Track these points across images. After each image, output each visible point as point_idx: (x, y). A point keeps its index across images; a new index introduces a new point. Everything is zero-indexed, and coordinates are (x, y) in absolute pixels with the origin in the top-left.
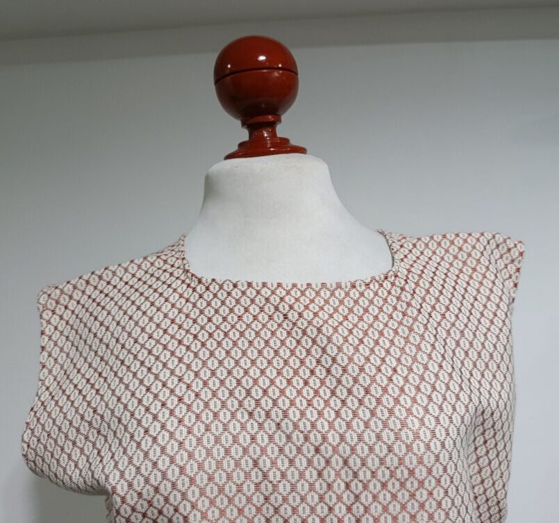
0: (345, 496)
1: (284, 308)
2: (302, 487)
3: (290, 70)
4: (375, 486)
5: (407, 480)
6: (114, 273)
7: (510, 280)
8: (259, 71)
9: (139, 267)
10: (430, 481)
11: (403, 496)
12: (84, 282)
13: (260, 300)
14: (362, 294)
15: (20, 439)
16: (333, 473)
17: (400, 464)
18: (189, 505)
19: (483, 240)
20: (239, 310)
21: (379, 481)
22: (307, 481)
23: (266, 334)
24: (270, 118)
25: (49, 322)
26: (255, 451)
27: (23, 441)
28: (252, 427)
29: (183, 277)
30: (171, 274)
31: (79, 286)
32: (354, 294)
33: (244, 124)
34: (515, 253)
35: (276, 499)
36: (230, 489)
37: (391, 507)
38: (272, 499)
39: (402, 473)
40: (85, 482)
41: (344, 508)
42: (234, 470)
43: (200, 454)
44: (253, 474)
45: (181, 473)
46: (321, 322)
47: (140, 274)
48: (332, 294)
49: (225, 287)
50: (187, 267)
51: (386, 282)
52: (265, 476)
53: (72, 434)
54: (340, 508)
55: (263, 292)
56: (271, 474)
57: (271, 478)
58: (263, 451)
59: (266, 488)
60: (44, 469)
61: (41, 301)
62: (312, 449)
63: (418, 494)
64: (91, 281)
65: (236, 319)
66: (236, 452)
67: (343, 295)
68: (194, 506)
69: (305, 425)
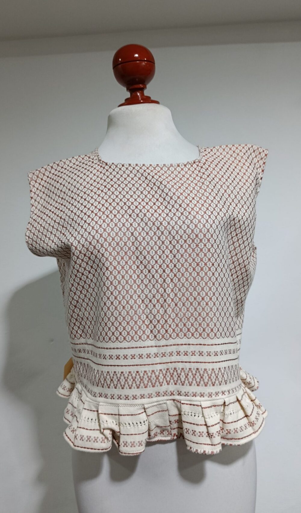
0: (169, 247)
1: (146, 174)
2: (152, 243)
3: (151, 61)
4: (181, 242)
5: (195, 239)
6: (65, 163)
7: (260, 168)
8: (134, 62)
9: (77, 160)
10: (205, 240)
11: (193, 246)
12: (50, 168)
13: (135, 172)
14: (182, 169)
15: (25, 235)
16: (164, 237)
17: (192, 232)
18: (104, 249)
19: (246, 148)
20: (125, 176)
21: (183, 239)
22: (154, 241)
23: (137, 185)
24: (141, 86)
25: (34, 186)
26: (132, 229)
27: (26, 236)
28: (131, 220)
29: (98, 163)
30: (93, 162)
31: (48, 169)
32: (179, 169)
33: (128, 89)
34: (263, 155)
35: (141, 248)
36: (122, 244)
37: (188, 250)
38: (139, 248)
39: (193, 236)
40: (58, 246)
41: (169, 251)
42: (123, 237)
43: (109, 230)
44: (131, 238)
45: (101, 237)
46: (162, 180)
47: (77, 163)
48: (168, 169)
49: (118, 166)
50: (100, 159)
51: (194, 164)
52: (136, 239)
53: (50, 229)
54: (167, 251)
55: (136, 168)
56: (139, 238)
57: (139, 240)
58: (135, 229)
59: (137, 244)
60: (37, 247)
61: (30, 176)
62: (156, 228)
63: (199, 245)
64: (54, 167)
65: (123, 179)
66: (124, 229)
67: (173, 169)
68: (106, 250)
69: (153, 219)
